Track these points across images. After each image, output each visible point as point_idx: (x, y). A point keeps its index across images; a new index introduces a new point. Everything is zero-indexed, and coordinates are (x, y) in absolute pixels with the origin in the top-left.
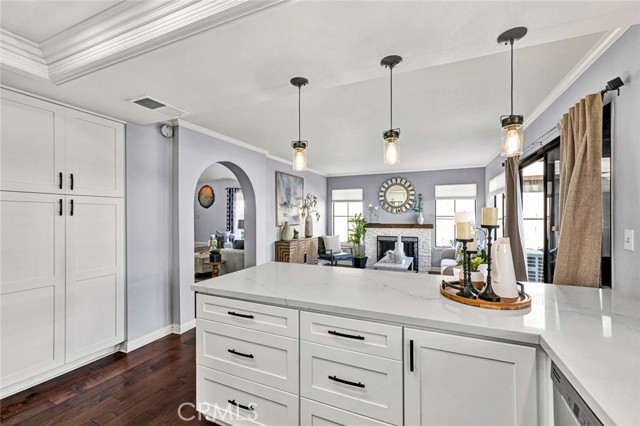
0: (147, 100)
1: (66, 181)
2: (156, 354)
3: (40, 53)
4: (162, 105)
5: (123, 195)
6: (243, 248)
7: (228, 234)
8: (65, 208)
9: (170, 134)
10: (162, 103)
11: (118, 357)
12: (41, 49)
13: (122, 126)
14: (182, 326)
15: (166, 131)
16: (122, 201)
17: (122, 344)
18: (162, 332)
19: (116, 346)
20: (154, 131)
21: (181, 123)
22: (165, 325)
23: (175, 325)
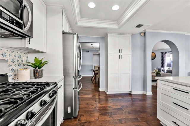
0: (139, 25)
1: (120, 51)
2: (139, 97)
3: (117, 23)
4: (143, 25)
5: (131, 54)
6: (172, 73)
7: (162, 69)
8: (120, 57)
9: (144, 35)
10: (143, 24)
11: (130, 94)
12: (117, 22)
13: (131, 36)
14: (147, 93)
15: (143, 34)
16: (131, 55)
17: (131, 91)
18: (141, 92)
19: (130, 91)
20: (139, 35)
21: (147, 31)
22: (142, 91)
23: (145, 92)
